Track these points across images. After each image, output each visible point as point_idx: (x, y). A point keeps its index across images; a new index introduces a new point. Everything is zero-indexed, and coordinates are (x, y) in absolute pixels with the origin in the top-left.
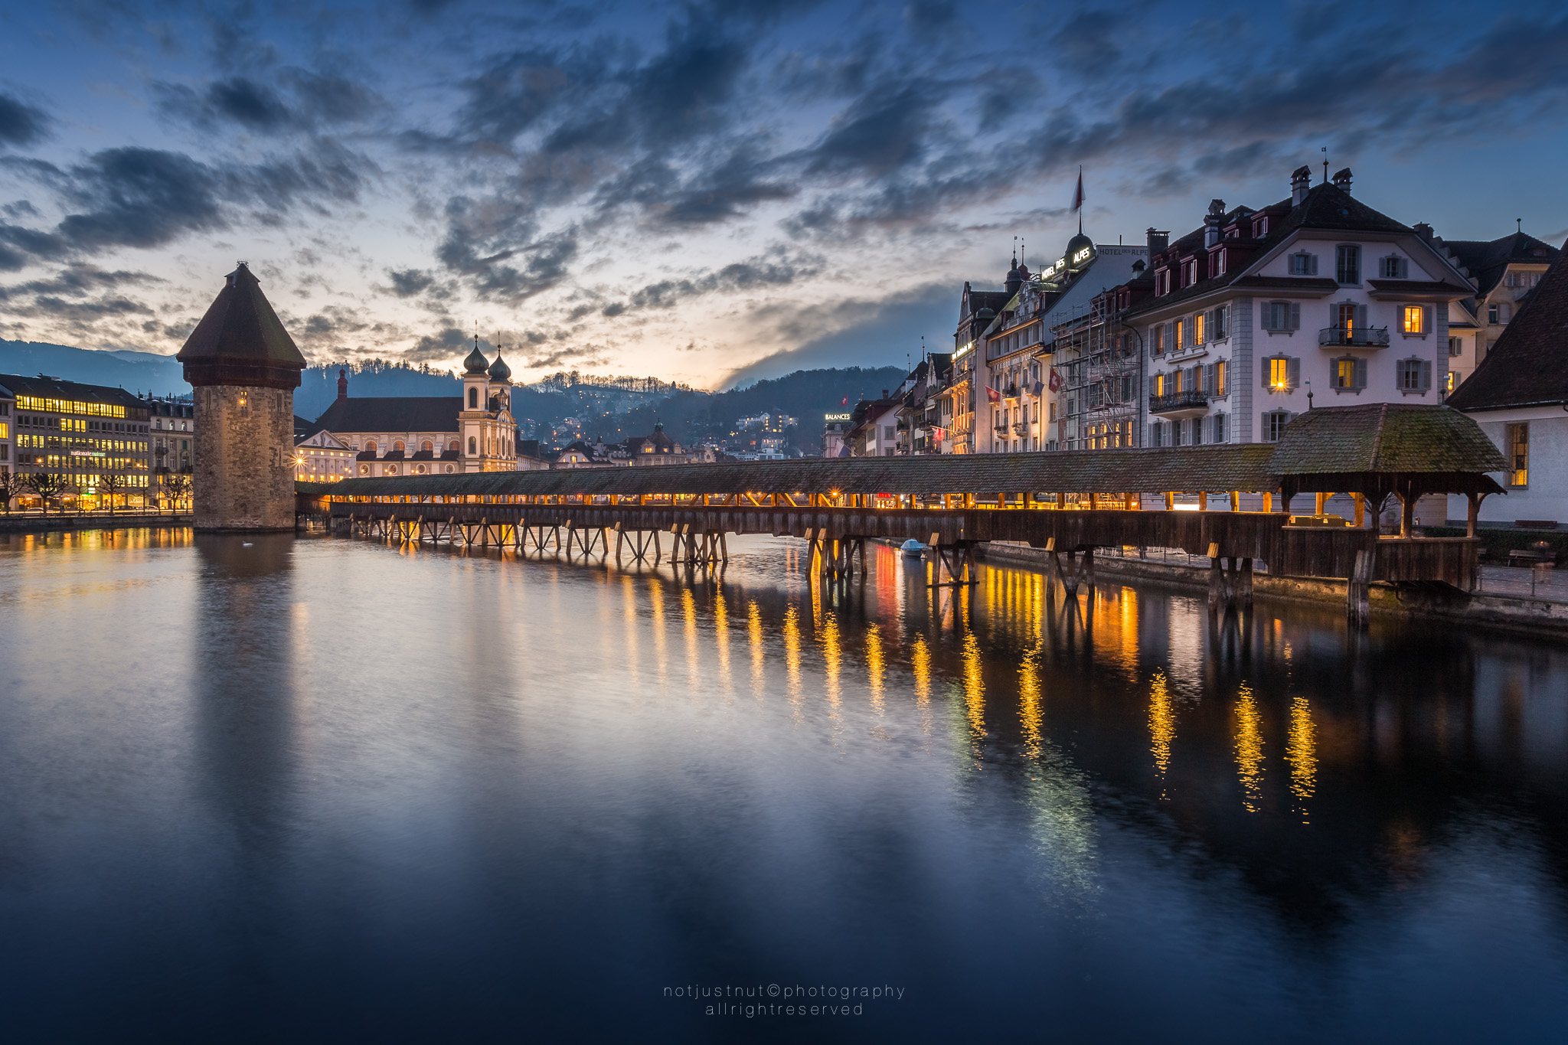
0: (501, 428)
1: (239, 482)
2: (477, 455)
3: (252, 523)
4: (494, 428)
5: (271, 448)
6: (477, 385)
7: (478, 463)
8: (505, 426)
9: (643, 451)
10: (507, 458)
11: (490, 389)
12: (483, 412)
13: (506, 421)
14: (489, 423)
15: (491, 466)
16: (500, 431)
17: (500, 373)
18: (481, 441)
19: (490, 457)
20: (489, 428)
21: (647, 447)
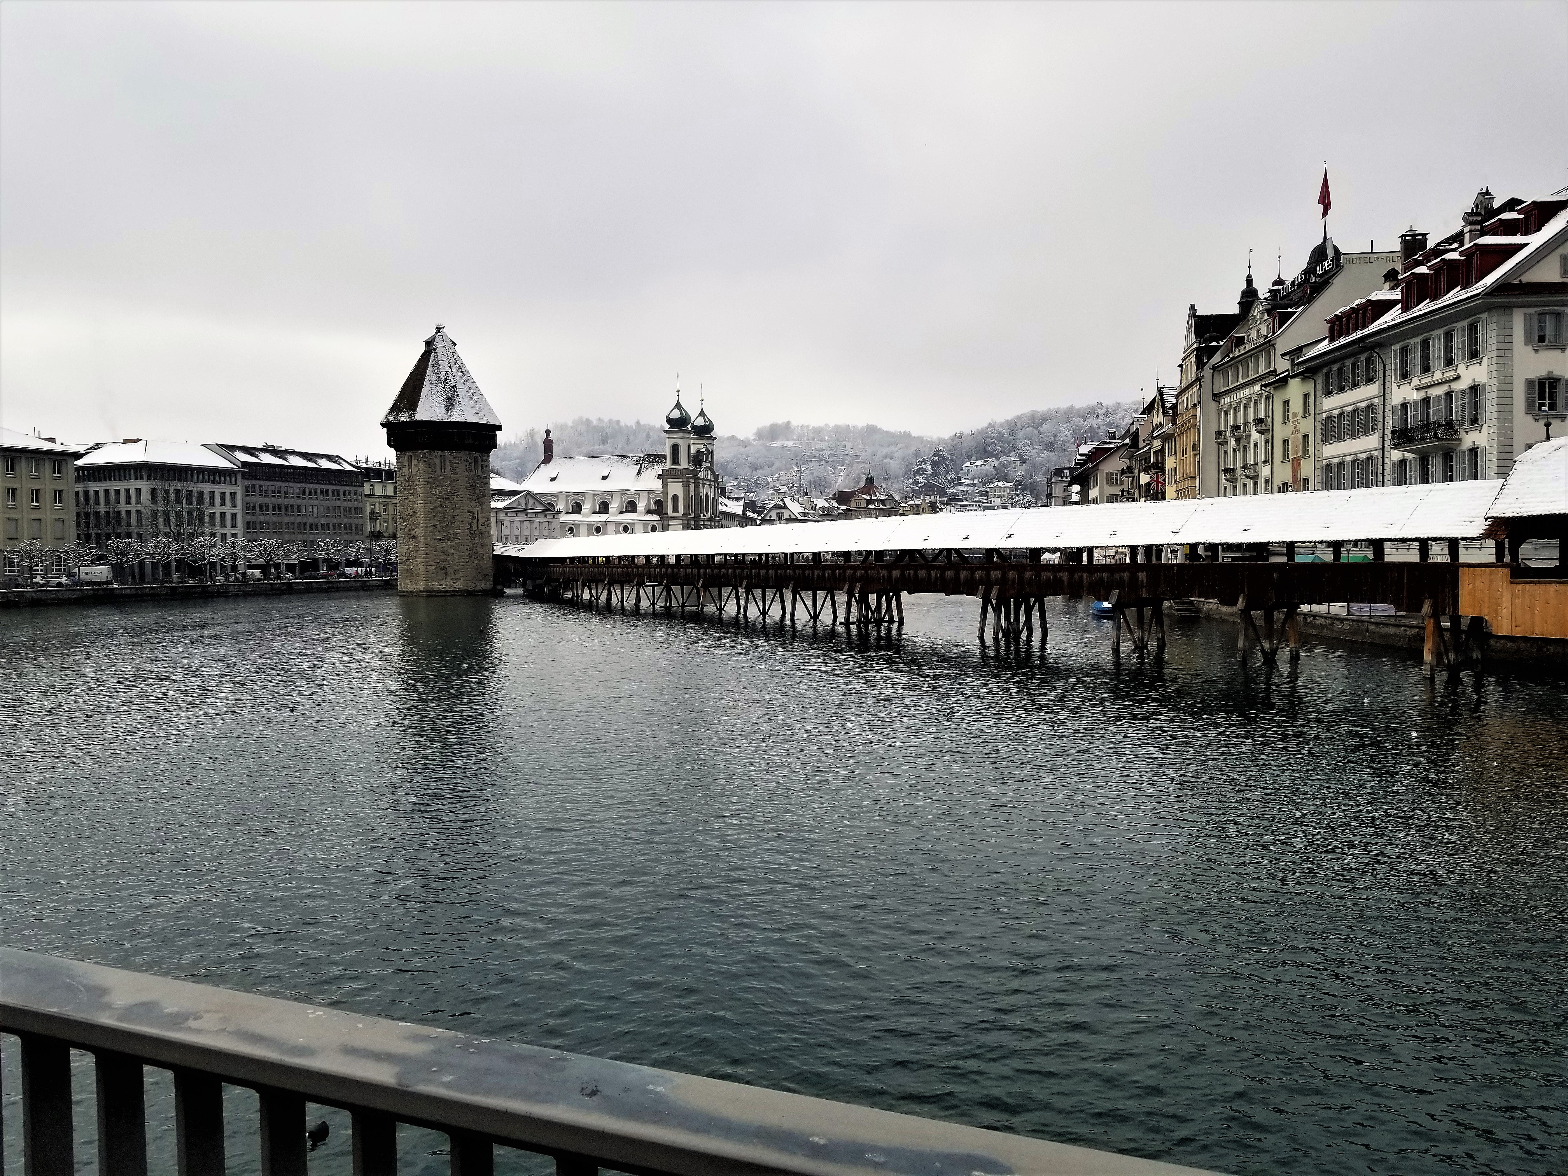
0: (704, 485)
1: (440, 545)
2: (680, 514)
3: (452, 586)
4: (697, 487)
5: (469, 512)
6: (680, 442)
7: (681, 522)
8: (708, 483)
9: (853, 505)
10: (711, 516)
11: (694, 444)
12: (686, 469)
13: (708, 478)
14: (692, 481)
15: (694, 524)
16: (703, 489)
17: (703, 427)
18: (684, 499)
19: (693, 515)
20: (692, 486)
21: (857, 501)
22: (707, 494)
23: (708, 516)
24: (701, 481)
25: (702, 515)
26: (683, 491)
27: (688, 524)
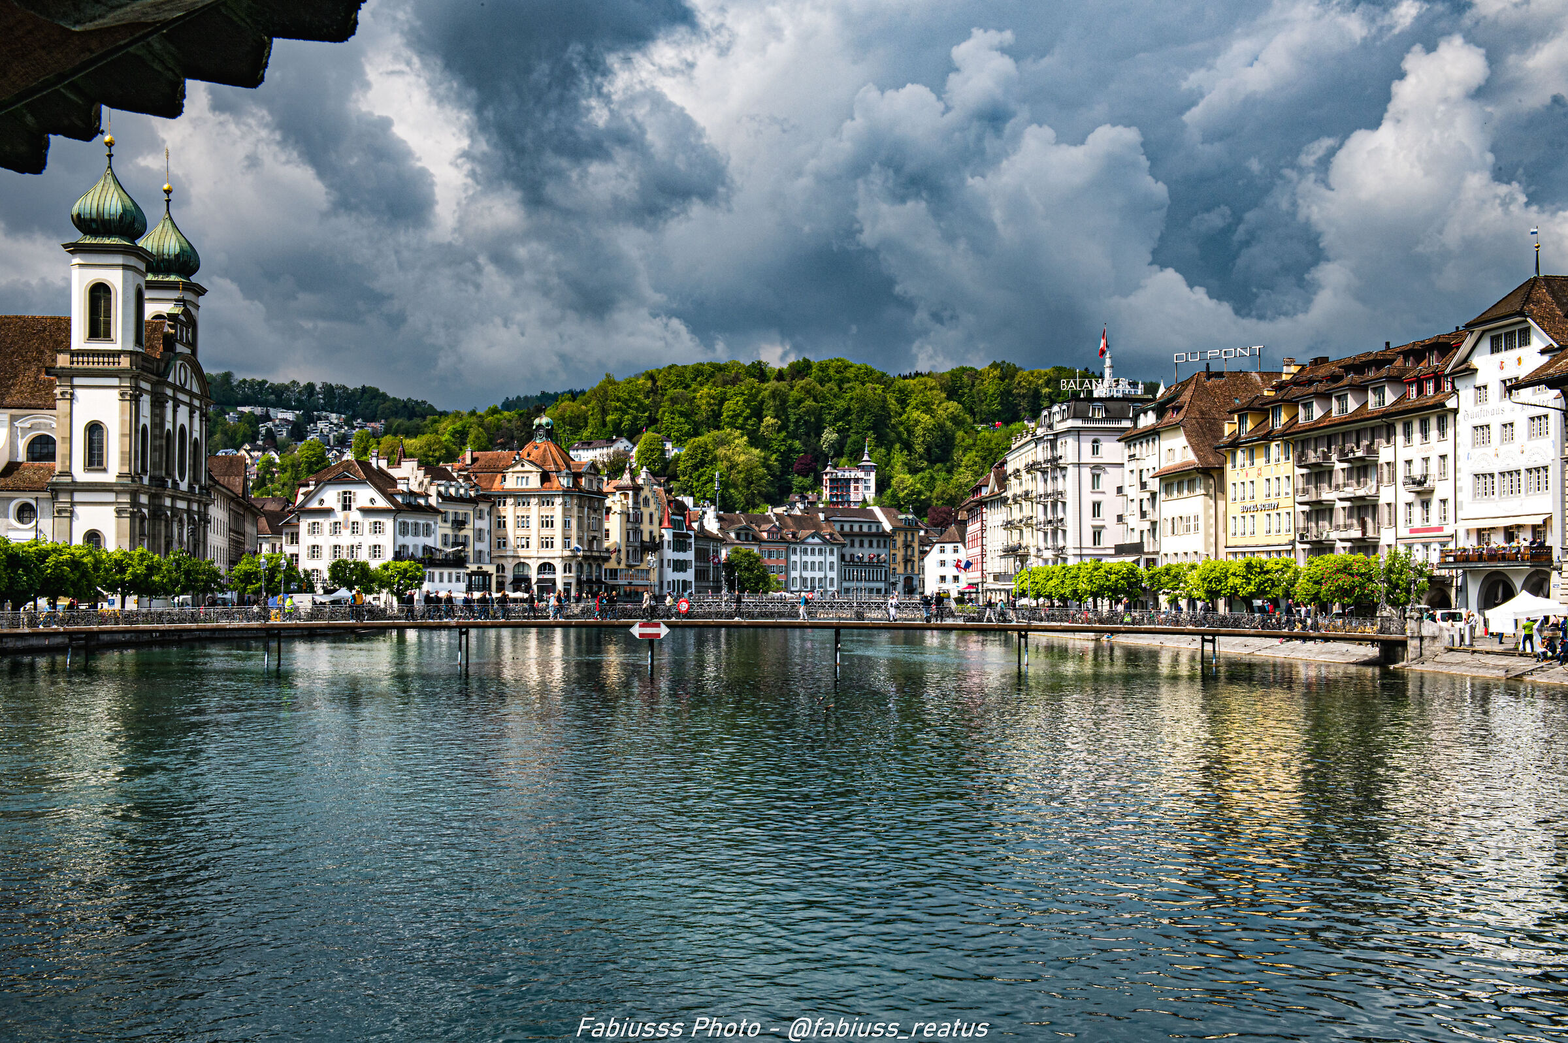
0: (177, 404)
2: (111, 473)
4: (158, 404)
6: (115, 278)
7: (111, 497)
8: (186, 398)
9: (511, 483)
10: (190, 486)
11: (148, 294)
12: (131, 353)
13: (188, 387)
14: (145, 386)
15: (148, 506)
16: (175, 412)
17: (172, 257)
18: (123, 435)
19: (146, 481)
20: (146, 400)
21: (520, 475)
22: (182, 428)
23: (184, 486)
24: (169, 392)
25: (170, 482)
26: (122, 412)
27: (135, 503)
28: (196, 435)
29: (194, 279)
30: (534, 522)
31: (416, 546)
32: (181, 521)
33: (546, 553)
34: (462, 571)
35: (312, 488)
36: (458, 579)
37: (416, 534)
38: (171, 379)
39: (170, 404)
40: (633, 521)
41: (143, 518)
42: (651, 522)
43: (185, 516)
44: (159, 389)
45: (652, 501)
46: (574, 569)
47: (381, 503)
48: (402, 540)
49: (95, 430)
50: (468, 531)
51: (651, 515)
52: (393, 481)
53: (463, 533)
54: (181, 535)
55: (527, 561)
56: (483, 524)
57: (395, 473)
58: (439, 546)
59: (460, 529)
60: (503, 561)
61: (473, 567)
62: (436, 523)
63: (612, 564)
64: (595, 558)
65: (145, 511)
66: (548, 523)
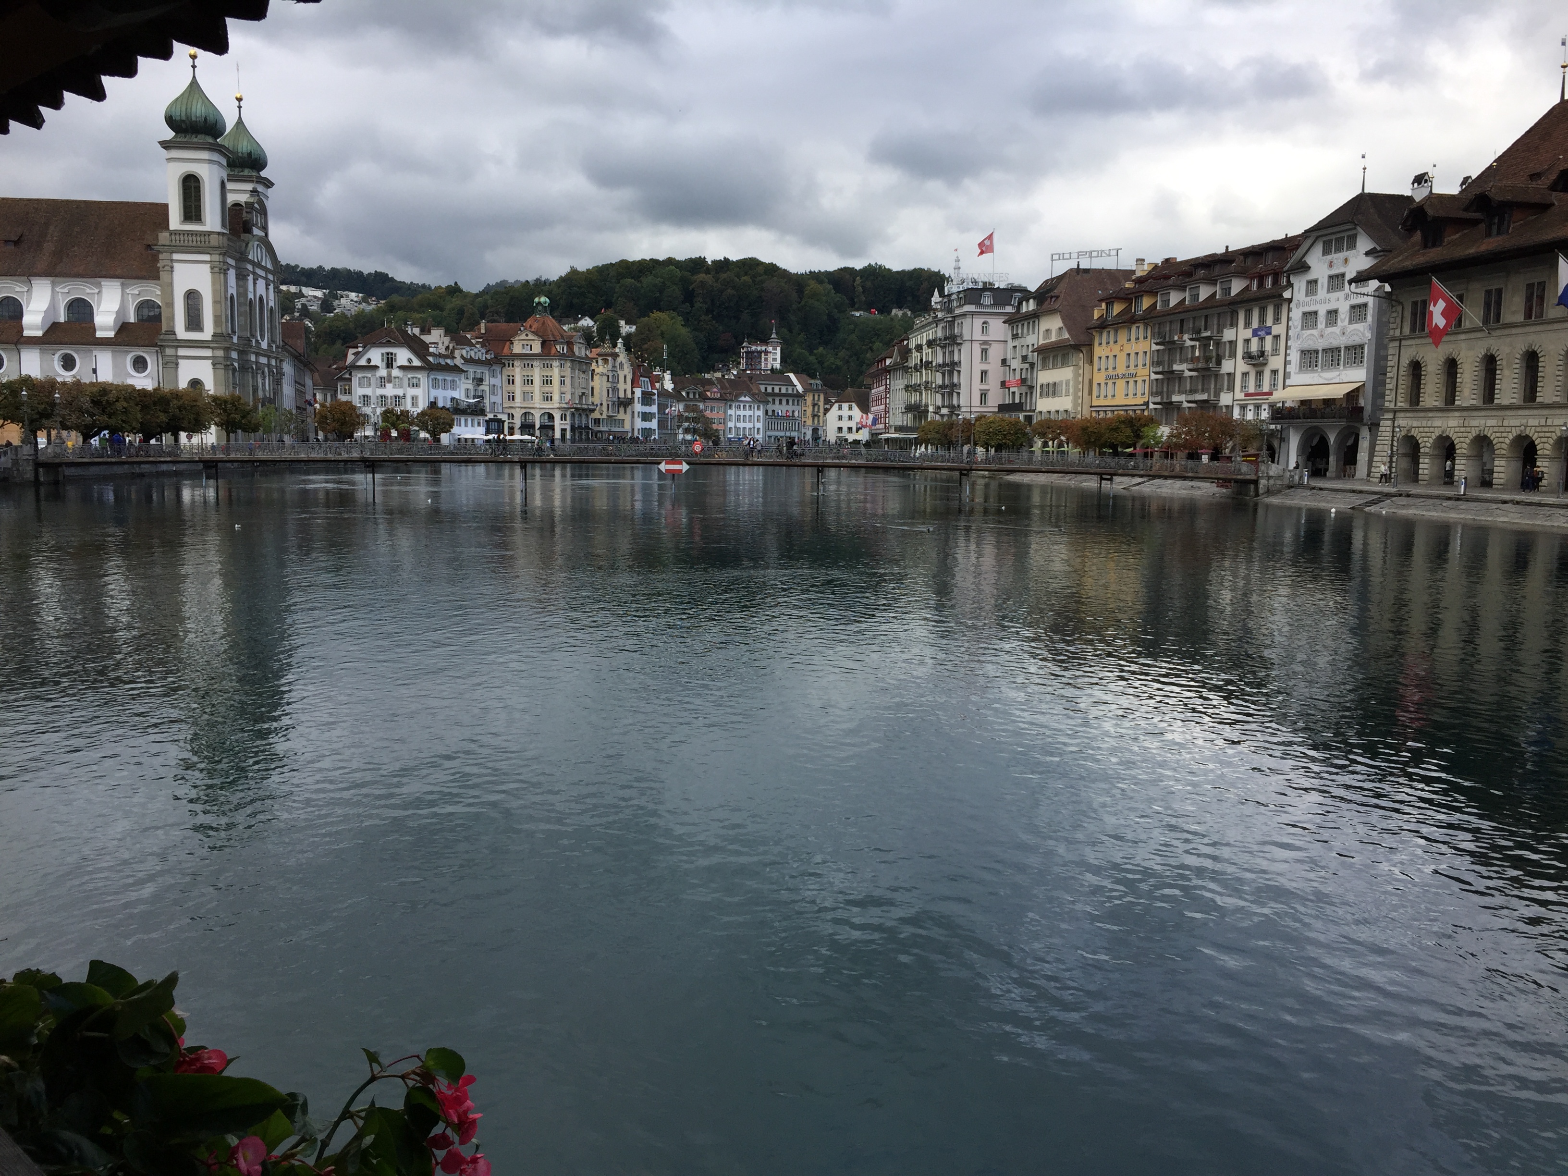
2: (207, 333)
4: (241, 277)
6: (203, 171)
8: (262, 273)
9: (517, 349)
10: (269, 345)
11: (230, 186)
12: (219, 233)
13: (263, 264)
14: (231, 262)
15: (238, 360)
16: (255, 284)
17: (246, 155)
18: (215, 302)
19: (235, 340)
20: (232, 273)
21: (525, 342)
22: (261, 298)
23: (264, 345)
25: (254, 341)
26: (213, 283)
27: (227, 357)
28: (271, 304)
29: (263, 174)
30: (537, 381)
31: (445, 398)
32: (263, 373)
33: (547, 405)
34: (481, 418)
35: (360, 349)
36: (479, 424)
37: (444, 388)
38: (250, 257)
39: (251, 278)
40: (613, 380)
41: (234, 370)
42: (625, 382)
43: (266, 369)
44: (242, 265)
45: (626, 366)
46: (568, 418)
47: (416, 363)
48: (434, 393)
49: (192, 297)
50: (485, 387)
51: (625, 377)
52: (426, 346)
53: (481, 387)
54: (264, 385)
55: (532, 411)
56: (496, 381)
57: (427, 339)
58: (463, 398)
59: (479, 385)
60: (512, 411)
61: (490, 416)
62: (460, 380)
63: (596, 415)
64: (584, 410)
65: (236, 364)
66: (547, 381)
